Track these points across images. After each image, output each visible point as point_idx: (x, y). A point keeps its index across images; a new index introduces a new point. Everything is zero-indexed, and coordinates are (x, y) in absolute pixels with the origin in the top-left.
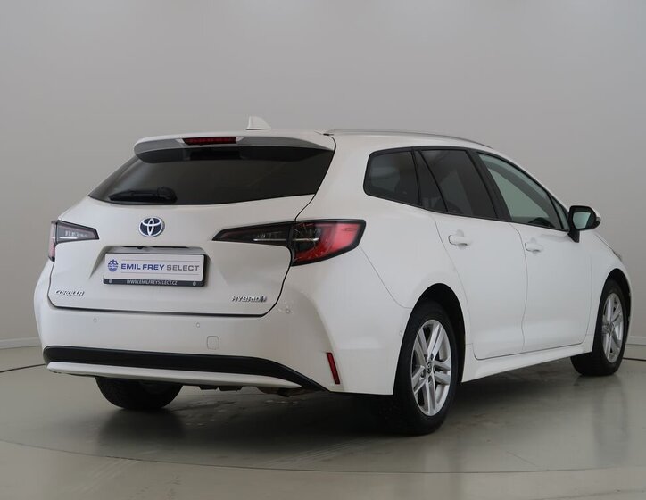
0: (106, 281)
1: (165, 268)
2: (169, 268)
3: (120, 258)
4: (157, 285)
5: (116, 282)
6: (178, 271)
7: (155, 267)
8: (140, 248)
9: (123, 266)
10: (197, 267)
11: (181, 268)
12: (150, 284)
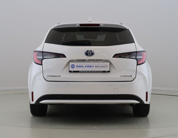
0: (70, 72)
1: (94, 67)
2: (96, 67)
3: (76, 64)
4: (92, 72)
5: (74, 72)
6: (99, 68)
7: (90, 67)
8: (84, 60)
9: (77, 67)
10: (107, 66)
11: (101, 66)
12: (89, 72)
